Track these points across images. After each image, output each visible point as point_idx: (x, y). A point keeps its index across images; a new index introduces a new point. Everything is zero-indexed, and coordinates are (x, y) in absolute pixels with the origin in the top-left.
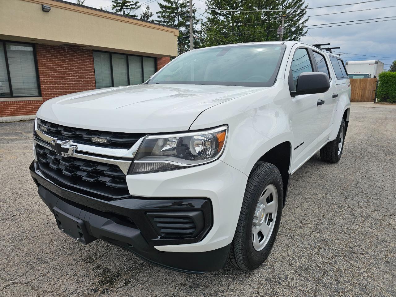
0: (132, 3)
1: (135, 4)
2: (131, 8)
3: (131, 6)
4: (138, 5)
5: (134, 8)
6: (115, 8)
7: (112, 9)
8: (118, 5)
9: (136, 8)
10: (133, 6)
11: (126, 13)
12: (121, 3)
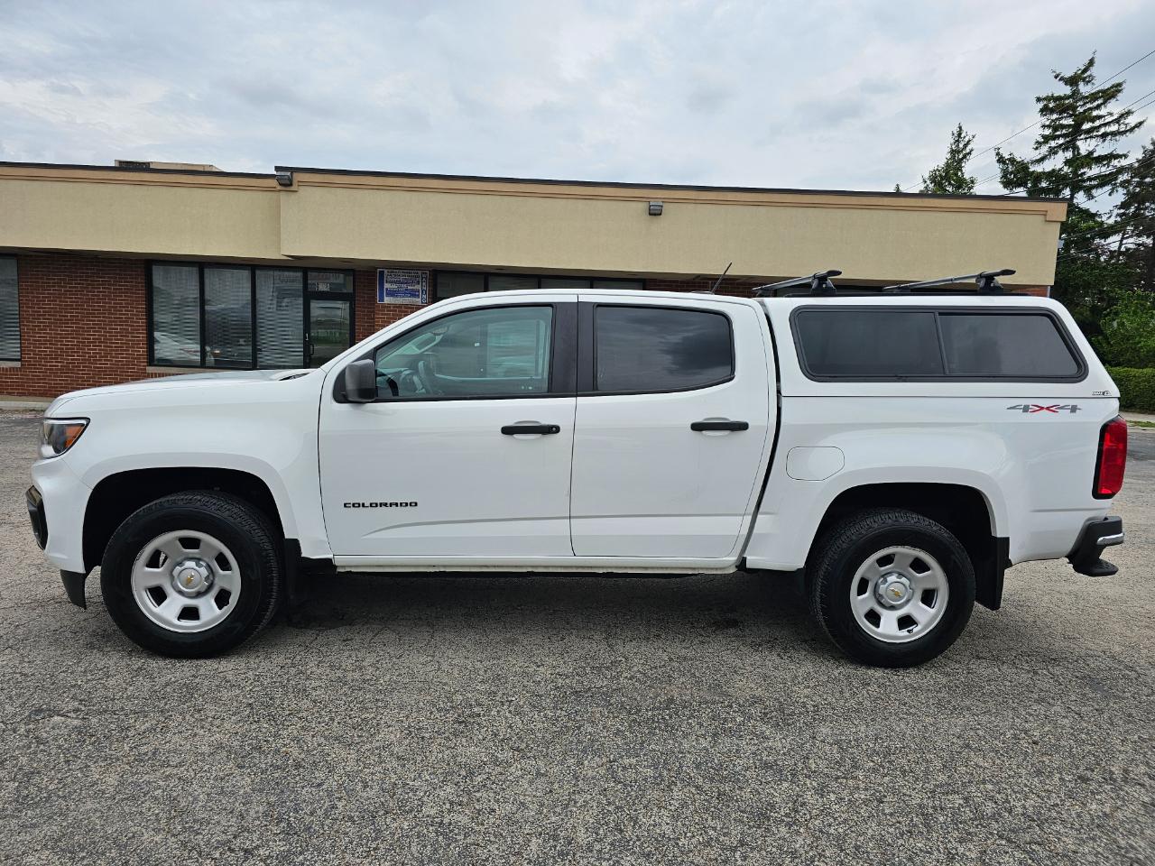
0: (1109, 119)
1: (1117, 121)
2: (1104, 136)
3: (1102, 130)
4: (1132, 120)
5: (1114, 134)
6: (1047, 142)
7: (1037, 148)
8: (1058, 133)
9: (1125, 132)
10: (1114, 128)
11: (1083, 152)
12: (1069, 126)
